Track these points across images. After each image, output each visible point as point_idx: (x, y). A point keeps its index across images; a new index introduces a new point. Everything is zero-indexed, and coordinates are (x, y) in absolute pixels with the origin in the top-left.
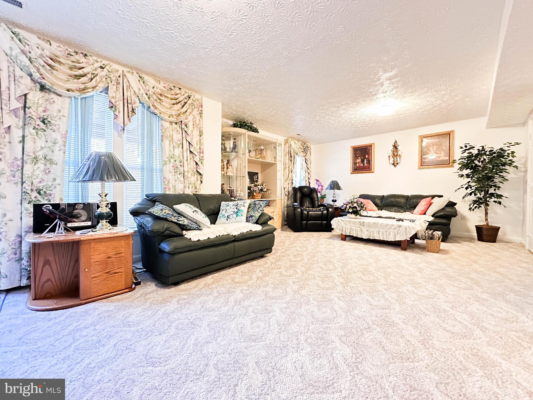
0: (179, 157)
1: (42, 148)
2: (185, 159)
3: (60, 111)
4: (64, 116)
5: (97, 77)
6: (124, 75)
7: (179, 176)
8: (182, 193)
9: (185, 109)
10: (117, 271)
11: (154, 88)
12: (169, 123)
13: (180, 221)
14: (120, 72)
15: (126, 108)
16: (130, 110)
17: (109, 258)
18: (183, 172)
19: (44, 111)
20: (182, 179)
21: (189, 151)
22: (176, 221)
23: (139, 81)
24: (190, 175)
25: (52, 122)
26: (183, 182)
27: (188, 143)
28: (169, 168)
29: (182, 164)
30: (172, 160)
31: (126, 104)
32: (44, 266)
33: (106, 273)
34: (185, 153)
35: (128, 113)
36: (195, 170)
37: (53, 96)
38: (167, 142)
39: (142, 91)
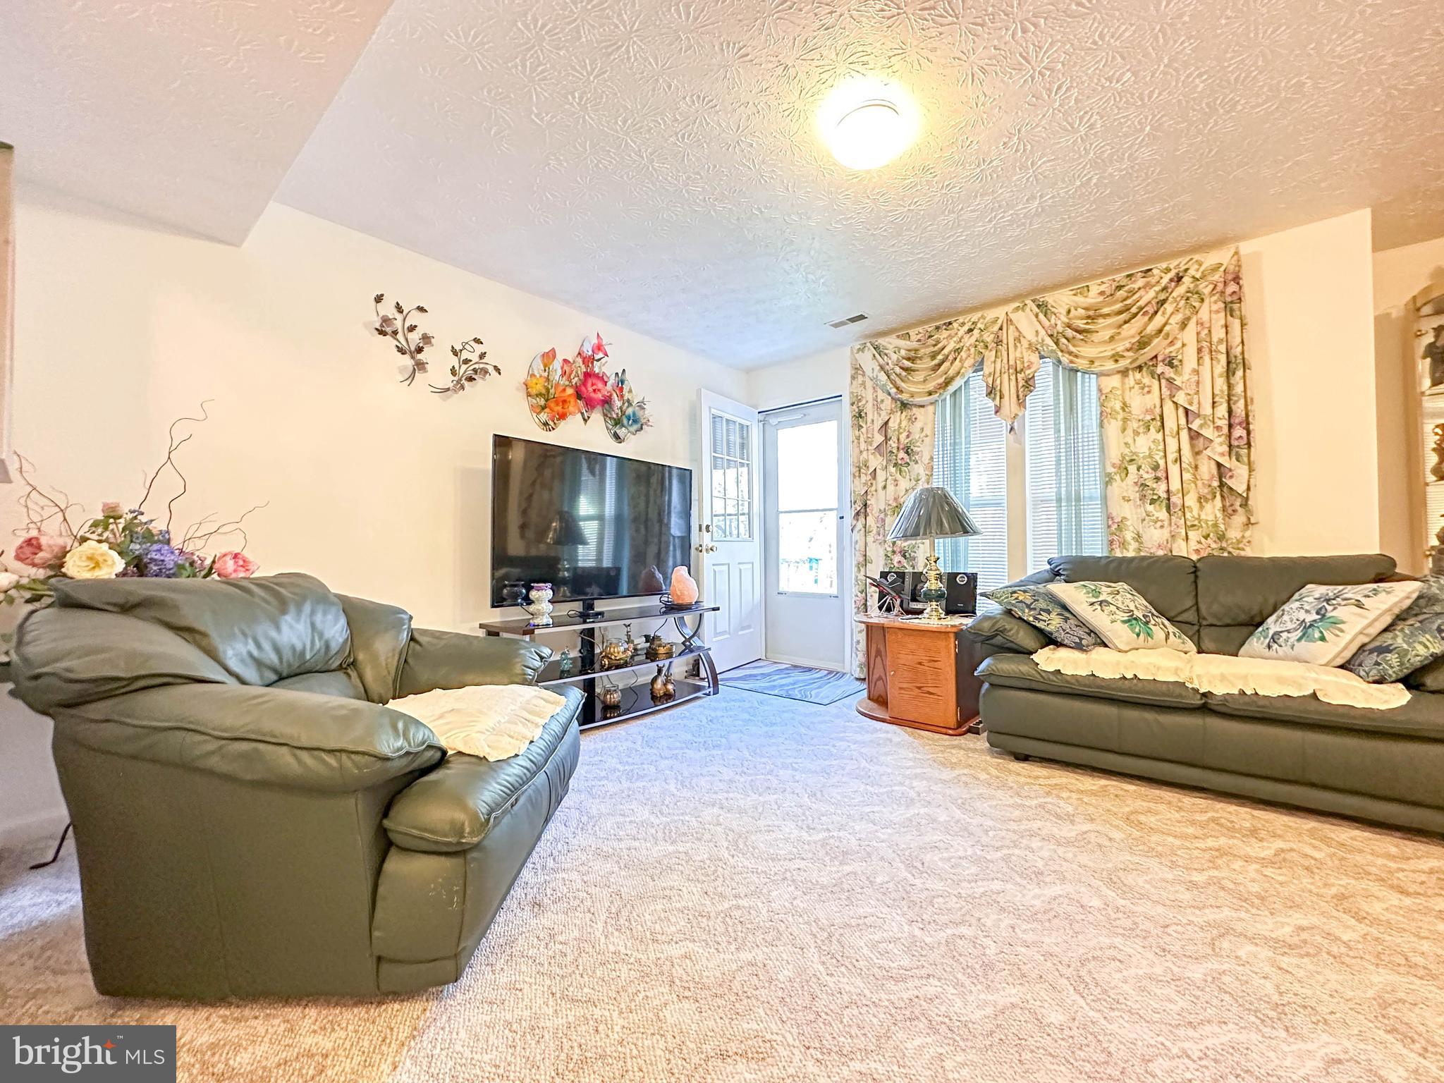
0: (1150, 456)
1: (907, 491)
2: (1172, 456)
3: (922, 429)
4: (927, 436)
5: (962, 354)
6: (1009, 321)
7: (1150, 508)
8: (1161, 553)
11: (1069, 312)
12: (1118, 376)
13: (1039, 620)
14: (1003, 319)
15: (1013, 383)
16: (1021, 383)
17: (920, 663)
18: (1164, 495)
19: (908, 437)
20: (1163, 514)
21: (1184, 435)
22: (1031, 619)
23: (1037, 316)
24: (1191, 501)
25: (915, 449)
26: (1166, 523)
27: (1181, 411)
28: (1125, 487)
29: (1161, 474)
30: (1132, 469)
31: (1013, 378)
32: (876, 657)
33: (919, 688)
34: (1171, 440)
35: (1018, 391)
36: (1216, 484)
37: (915, 410)
38: (1113, 427)
39: (1042, 332)
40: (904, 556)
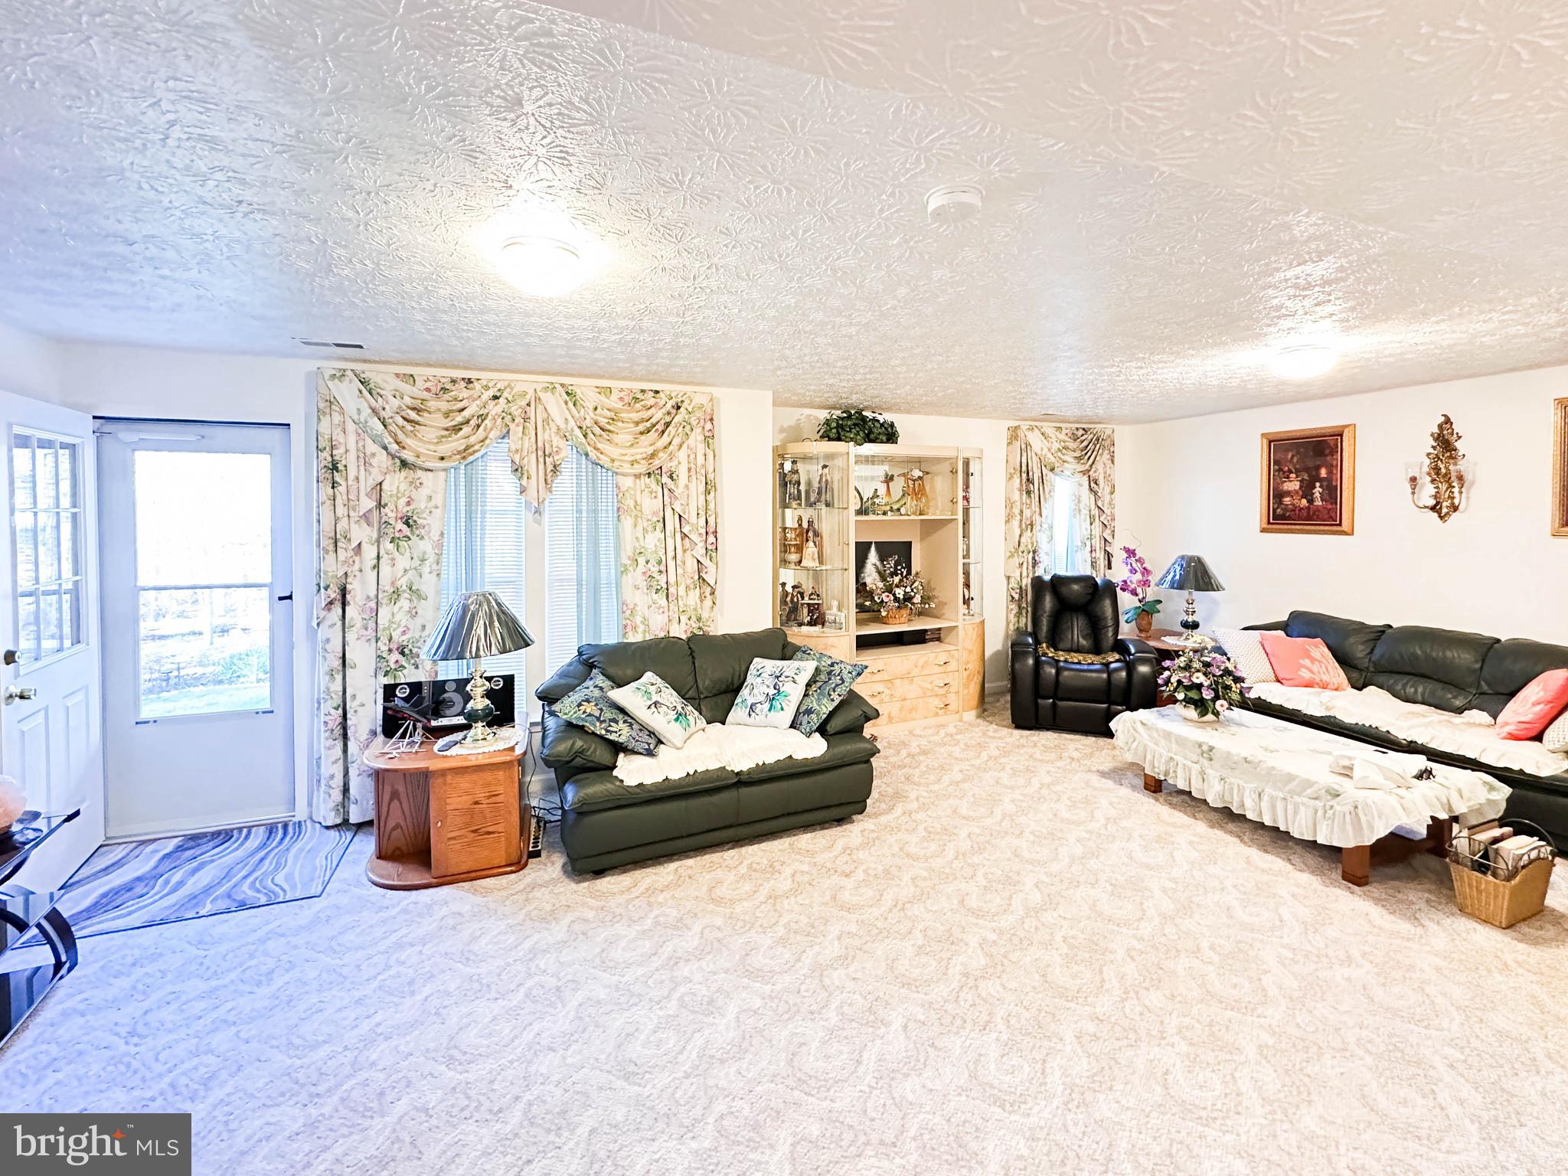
0: (656, 552)
1: (405, 571)
2: (671, 554)
3: (430, 498)
4: (437, 507)
5: (486, 422)
6: (538, 399)
7: (655, 597)
8: (662, 635)
9: (665, 439)
10: (490, 829)
11: (596, 409)
12: (633, 478)
13: (611, 732)
14: (530, 395)
15: (541, 466)
16: (550, 467)
17: (476, 803)
18: (665, 586)
19: (408, 504)
20: (664, 602)
21: (678, 535)
22: (603, 732)
23: (566, 403)
24: (682, 591)
25: (419, 521)
26: (666, 609)
27: (677, 516)
28: (636, 577)
29: (663, 568)
30: (641, 560)
31: (541, 460)
32: (391, 800)
33: (473, 831)
34: (670, 542)
35: (546, 475)
36: (697, 577)
37: (420, 473)
38: (627, 522)
39: (572, 423)
40: (403, 653)
